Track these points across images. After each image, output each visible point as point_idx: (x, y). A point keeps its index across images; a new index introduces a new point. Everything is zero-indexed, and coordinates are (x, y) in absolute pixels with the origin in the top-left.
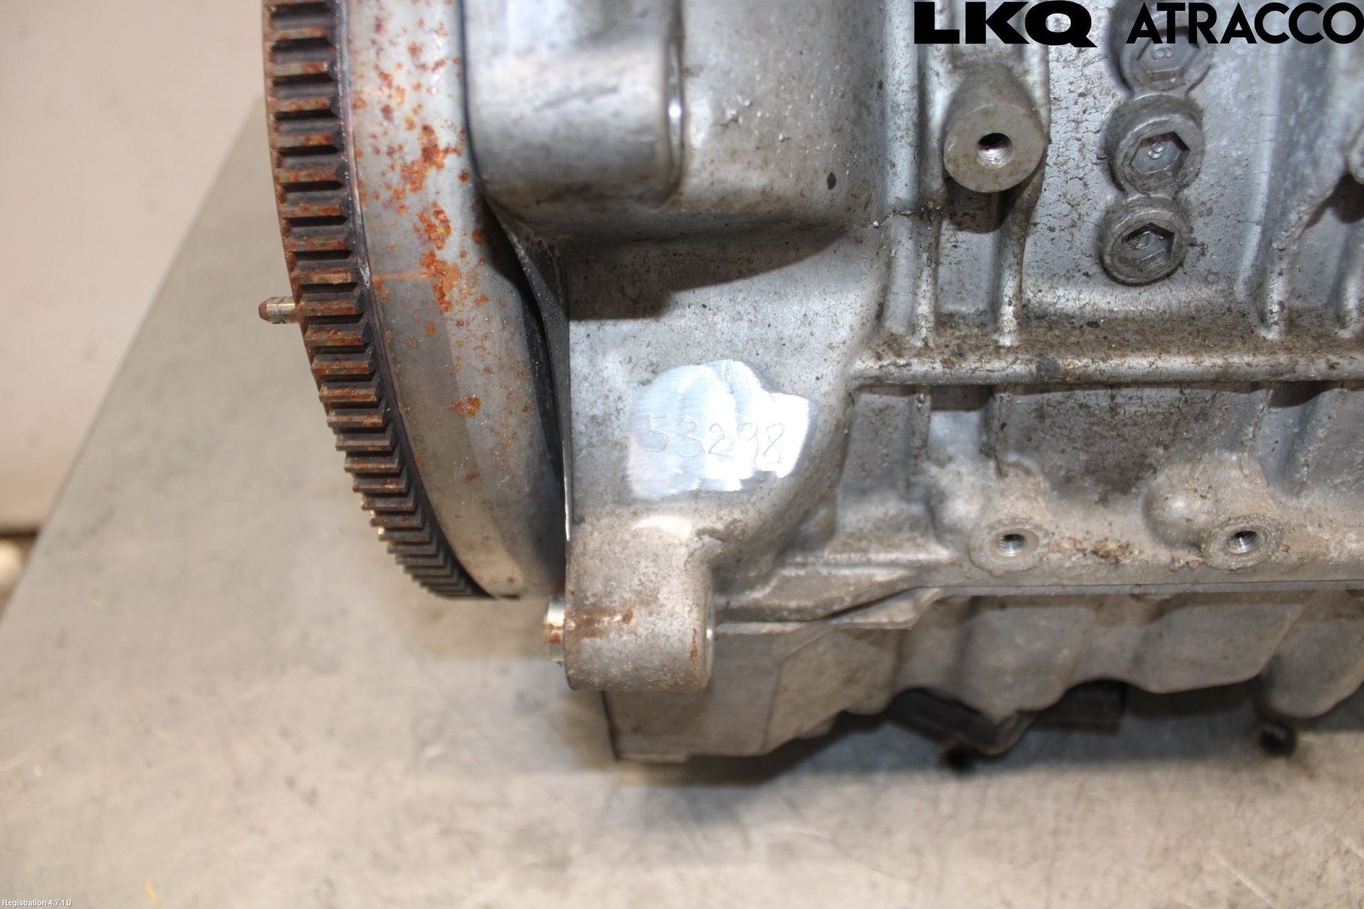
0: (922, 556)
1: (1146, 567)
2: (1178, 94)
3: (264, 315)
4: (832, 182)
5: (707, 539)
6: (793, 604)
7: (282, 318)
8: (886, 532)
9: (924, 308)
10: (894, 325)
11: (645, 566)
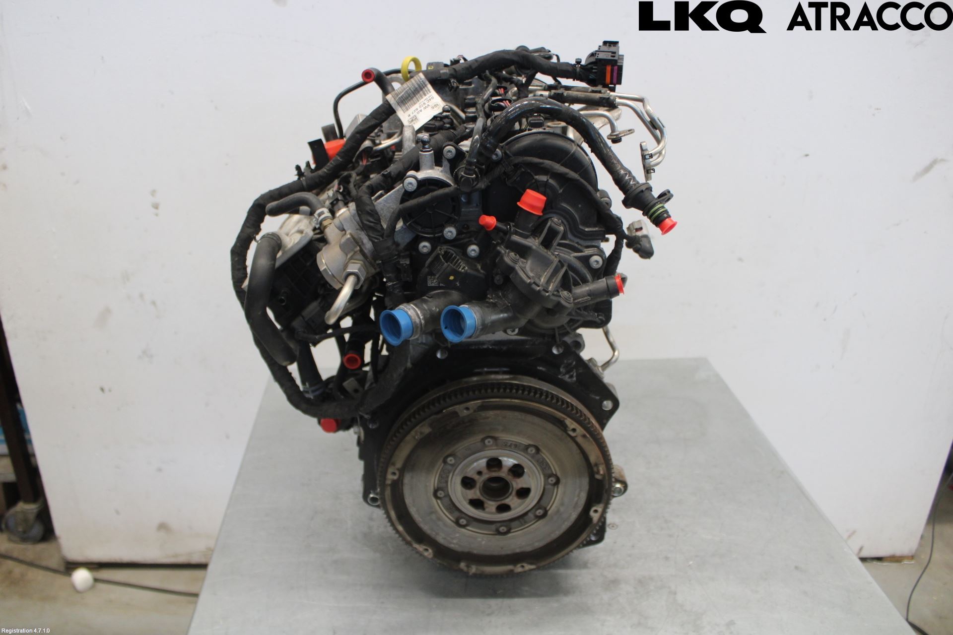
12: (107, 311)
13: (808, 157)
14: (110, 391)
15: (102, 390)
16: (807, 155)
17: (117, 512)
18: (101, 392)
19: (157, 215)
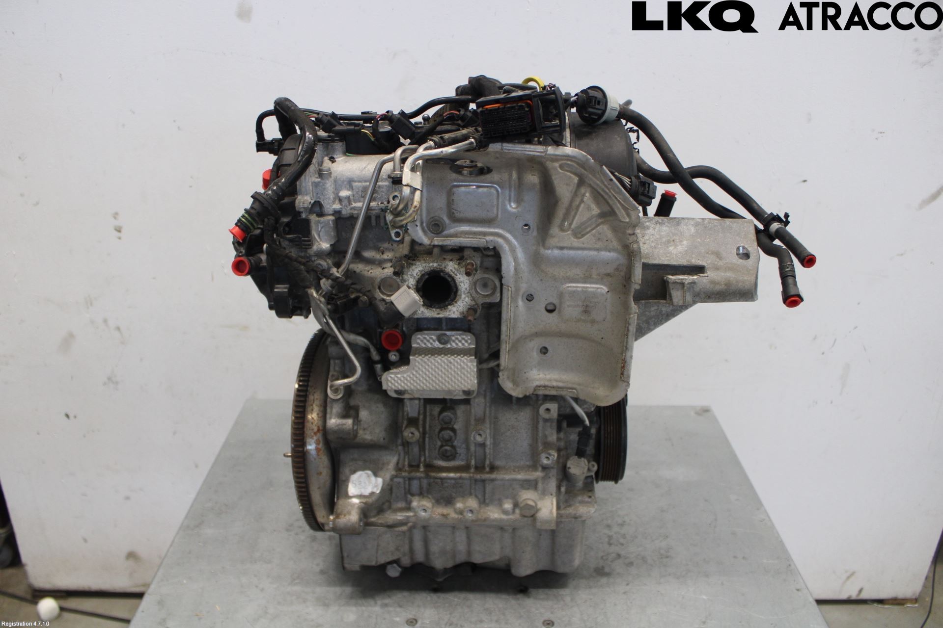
0: (407, 514)
1: (453, 519)
2: (450, 427)
3: (285, 455)
4: (384, 439)
5: (362, 504)
6: (380, 522)
7: (288, 456)
8: (401, 510)
9: (406, 463)
10: (400, 466)
11: (349, 508)
12: (71, 336)
13: (806, 183)
14: (75, 417)
15: (67, 416)
16: (805, 181)
17: (85, 540)
18: (65, 418)
19: (120, 238)
